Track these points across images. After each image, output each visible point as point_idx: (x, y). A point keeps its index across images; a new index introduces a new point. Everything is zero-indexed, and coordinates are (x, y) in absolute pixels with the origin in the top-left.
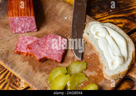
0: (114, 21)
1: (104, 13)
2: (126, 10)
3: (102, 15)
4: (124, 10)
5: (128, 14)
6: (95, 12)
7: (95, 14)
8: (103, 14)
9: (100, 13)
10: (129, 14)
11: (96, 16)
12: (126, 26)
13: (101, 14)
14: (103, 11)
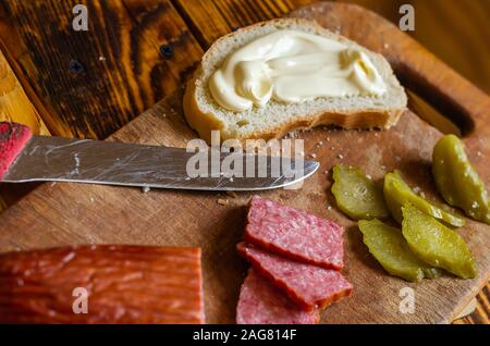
0: (147, 62)
1: (108, 79)
2: (102, 20)
3: (119, 90)
4: (104, 25)
5: (124, 19)
6: (103, 103)
7: (113, 107)
8: (113, 85)
9: (107, 92)
10: (121, 16)
11: (121, 106)
12: (173, 40)
13: (113, 91)
14: (101, 82)
